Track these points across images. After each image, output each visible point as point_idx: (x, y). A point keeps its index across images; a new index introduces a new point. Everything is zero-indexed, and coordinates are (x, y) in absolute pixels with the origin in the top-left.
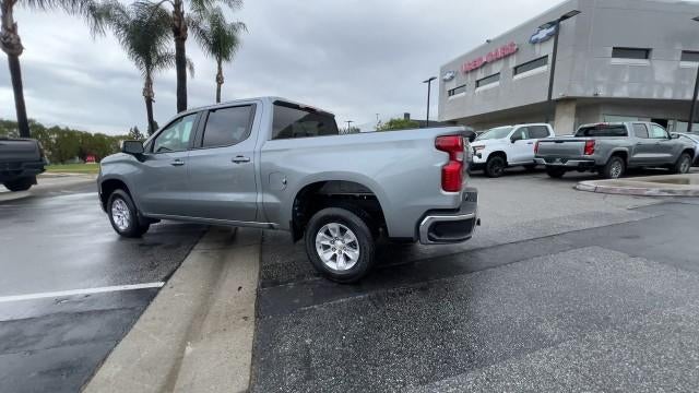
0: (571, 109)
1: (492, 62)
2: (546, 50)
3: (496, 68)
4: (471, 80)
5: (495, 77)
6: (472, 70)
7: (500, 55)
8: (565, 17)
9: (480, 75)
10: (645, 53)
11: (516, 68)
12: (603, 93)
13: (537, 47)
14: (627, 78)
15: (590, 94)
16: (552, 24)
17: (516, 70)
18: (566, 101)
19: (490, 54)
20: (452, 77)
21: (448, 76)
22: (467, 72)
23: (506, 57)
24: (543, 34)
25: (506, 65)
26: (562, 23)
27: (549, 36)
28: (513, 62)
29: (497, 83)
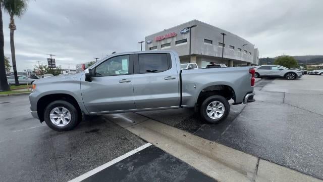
0: (195, 58)
1: (167, 38)
2: (187, 37)
3: (169, 41)
4: (159, 44)
5: (169, 44)
6: (159, 41)
7: (170, 36)
8: (192, 27)
9: (163, 43)
10: (211, 42)
11: (176, 42)
12: (203, 54)
13: (183, 35)
14: (208, 49)
15: (200, 54)
16: (188, 28)
17: (177, 43)
18: (194, 55)
19: (166, 35)
20: (151, 42)
21: (149, 42)
22: (157, 41)
23: (172, 37)
24: (185, 31)
25: (173, 40)
26: (192, 28)
27: (187, 32)
28: (175, 39)
29: (169, 47)
